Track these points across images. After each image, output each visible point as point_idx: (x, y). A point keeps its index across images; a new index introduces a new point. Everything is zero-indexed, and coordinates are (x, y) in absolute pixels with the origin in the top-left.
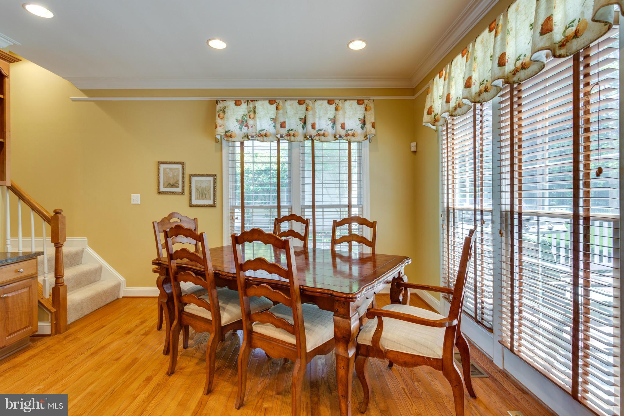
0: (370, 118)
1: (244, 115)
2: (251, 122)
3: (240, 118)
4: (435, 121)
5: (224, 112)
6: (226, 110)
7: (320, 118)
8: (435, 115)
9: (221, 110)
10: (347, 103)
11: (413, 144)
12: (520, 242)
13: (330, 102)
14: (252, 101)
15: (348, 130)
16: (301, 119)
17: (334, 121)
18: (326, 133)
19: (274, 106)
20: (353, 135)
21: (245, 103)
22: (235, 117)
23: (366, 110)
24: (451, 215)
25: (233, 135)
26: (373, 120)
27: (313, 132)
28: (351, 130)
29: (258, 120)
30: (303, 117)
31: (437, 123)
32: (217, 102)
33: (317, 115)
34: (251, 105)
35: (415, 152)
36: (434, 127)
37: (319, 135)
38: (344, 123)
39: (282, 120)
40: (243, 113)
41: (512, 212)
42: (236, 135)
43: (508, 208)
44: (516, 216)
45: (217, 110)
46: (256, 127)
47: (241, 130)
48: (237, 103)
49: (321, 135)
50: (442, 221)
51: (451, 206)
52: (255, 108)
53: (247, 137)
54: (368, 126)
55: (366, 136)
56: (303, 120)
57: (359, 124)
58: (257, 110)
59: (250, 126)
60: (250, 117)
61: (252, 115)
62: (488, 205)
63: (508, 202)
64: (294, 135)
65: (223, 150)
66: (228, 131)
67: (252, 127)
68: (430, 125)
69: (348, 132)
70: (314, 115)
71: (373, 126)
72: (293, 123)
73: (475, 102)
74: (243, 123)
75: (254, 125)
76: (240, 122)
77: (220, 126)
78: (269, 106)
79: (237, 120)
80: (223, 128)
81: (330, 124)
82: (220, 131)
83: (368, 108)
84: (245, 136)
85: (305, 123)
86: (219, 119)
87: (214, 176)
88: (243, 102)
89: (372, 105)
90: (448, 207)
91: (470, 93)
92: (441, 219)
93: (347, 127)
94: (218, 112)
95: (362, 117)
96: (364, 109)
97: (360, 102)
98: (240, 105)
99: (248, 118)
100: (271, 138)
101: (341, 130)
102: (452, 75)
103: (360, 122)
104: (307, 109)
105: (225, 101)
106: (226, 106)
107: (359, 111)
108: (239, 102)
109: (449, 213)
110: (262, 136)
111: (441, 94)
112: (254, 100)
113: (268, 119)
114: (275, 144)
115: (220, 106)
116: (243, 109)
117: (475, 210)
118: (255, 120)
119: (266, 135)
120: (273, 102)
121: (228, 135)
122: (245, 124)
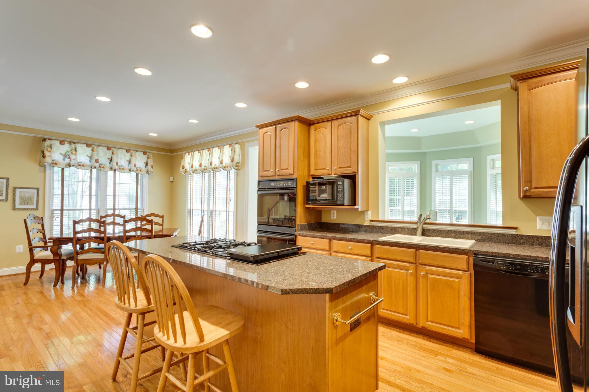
0: (151, 163)
1: (67, 151)
2: (73, 157)
3: (63, 153)
4: (186, 172)
5: (51, 148)
6: (52, 146)
7: (121, 159)
8: (185, 169)
9: (48, 146)
10: (138, 153)
11: (172, 178)
12: (215, 219)
13: (127, 151)
14: (74, 143)
15: (138, 168)
16: (108, 159)
17: (130, 162)
18: (125, 168)
19: (90, 149)
20: (140, 171)
21: (68, 143)
22: (60, 152)
23: (148, 158)
24: (192, 212)
25: (58, 163)
26: (152, 164)
27: (117, 167)
28: (139, 168)
29: (78, 155)
30: (110, 157)
31: (186, 173)
32: (44, 140)
33: (119, 158)
34: (73, 146)
35: (172, 182)
36: (184, 174)
37: (120, 169)
38: (136, 164)
39: (96, 158)
40: (66, 150)
41: (213, 211)
42: (60, 163)
43: (212, 209)
44: (214, 212)
45: (46, 146)
46: (77, 160)
47: (64, 161)
48: (62, 143)
49: (121, 169)
50: (187, 215)
51: (192, 209)
52: (76, 148)
53: (69, 165)
54: (149, 167)
55: (148, 172)
56: (110, 159)
57: (144, 165)
58: (77, 149)
59: (72, 159)
60: (72, 153)
61: (74, 152)
62: (206, 208)
63: (212, 207)
64: (103, 167)
65: (46, 172)
66: (54, 160)
67: (74, 160)
68: (183, 173)
69: (138, 169)
70: (117, 157)
71: (152, 167)
72: (104, 160)
73: (202, 172)
74: (66, 156)
75: (76, 159)
76: (64, 155)
77: (49, 157)
78: (86, 148)
79: (61, 153)
80: (51, 158)
81: (127, 163)
82: (48, 160)
83: (149, 157)
84: (67, 165)
85: (111, 160)
86: (47, 152)
87: (38, 189)
88: (66, 143)
89: (151, 156)
90: (190, 209)
91: (201, 168)
92: (187, 214)
93: (137, 166)
94: (46, 147)
95: (145, 161)
96: (147, 157)
97: (145, 153)
98: (64, 144)
99: (71, 154)
100: (87, 167)
101: (134, 167)
102: (194, 157)
103: (144, 164)
104: (113, 153)
105: (51, 140)
106: (52, 143)
107: (144, 158)
108: (63, 142)
109: (190, 211)
110: (80, 165)
111: (189, 162)
112: (75, 143)
113: (85, 155)
114: (88, 171)
115: (48, 143)
116: (66, 147)
117: (202, 210)
118: (76, 156)
119: (83, 165)
120: (90, 146)
121: (54, 164)
122: (68, 157)
